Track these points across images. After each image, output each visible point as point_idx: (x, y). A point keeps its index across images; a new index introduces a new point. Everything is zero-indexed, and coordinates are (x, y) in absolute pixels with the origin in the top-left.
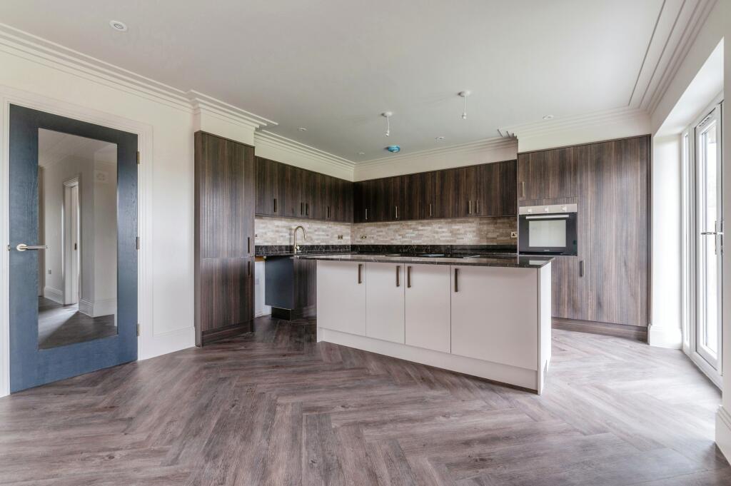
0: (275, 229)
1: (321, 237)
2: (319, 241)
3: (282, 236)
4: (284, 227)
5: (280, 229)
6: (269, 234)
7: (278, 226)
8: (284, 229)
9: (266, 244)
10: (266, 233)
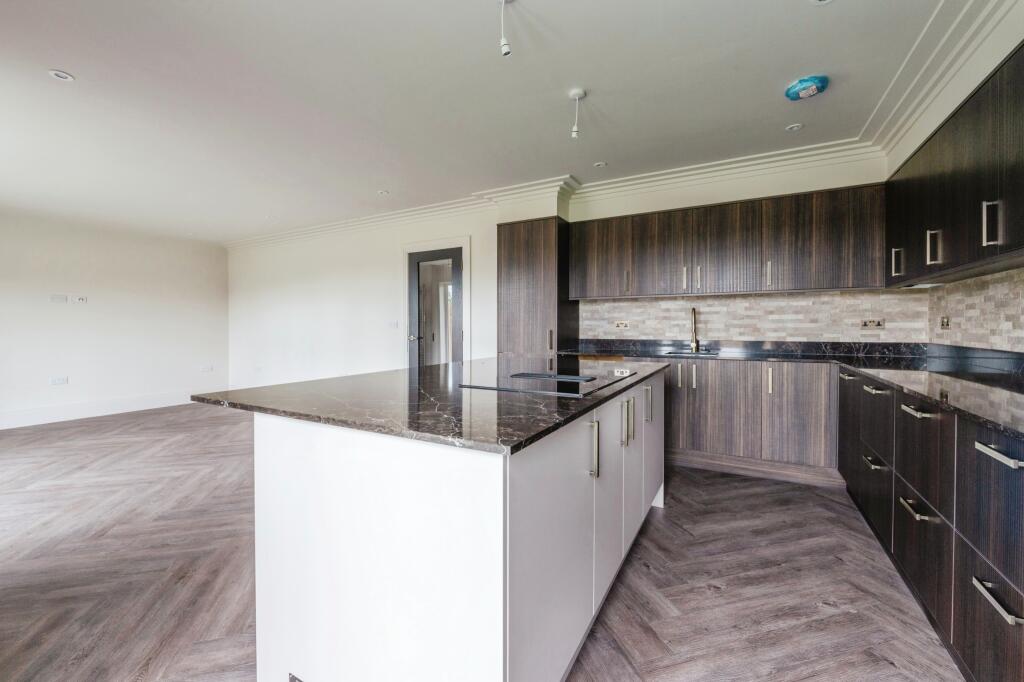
0: (662, 314)
1: (790, 325)
2: (784, 334)
3: (678, 325)
4: (681, 310)
5: (673, 314)
6: (648, 323)
7: (668, 310)
8: (683, 314)
9: (644, 338)
10: (644, 322)
